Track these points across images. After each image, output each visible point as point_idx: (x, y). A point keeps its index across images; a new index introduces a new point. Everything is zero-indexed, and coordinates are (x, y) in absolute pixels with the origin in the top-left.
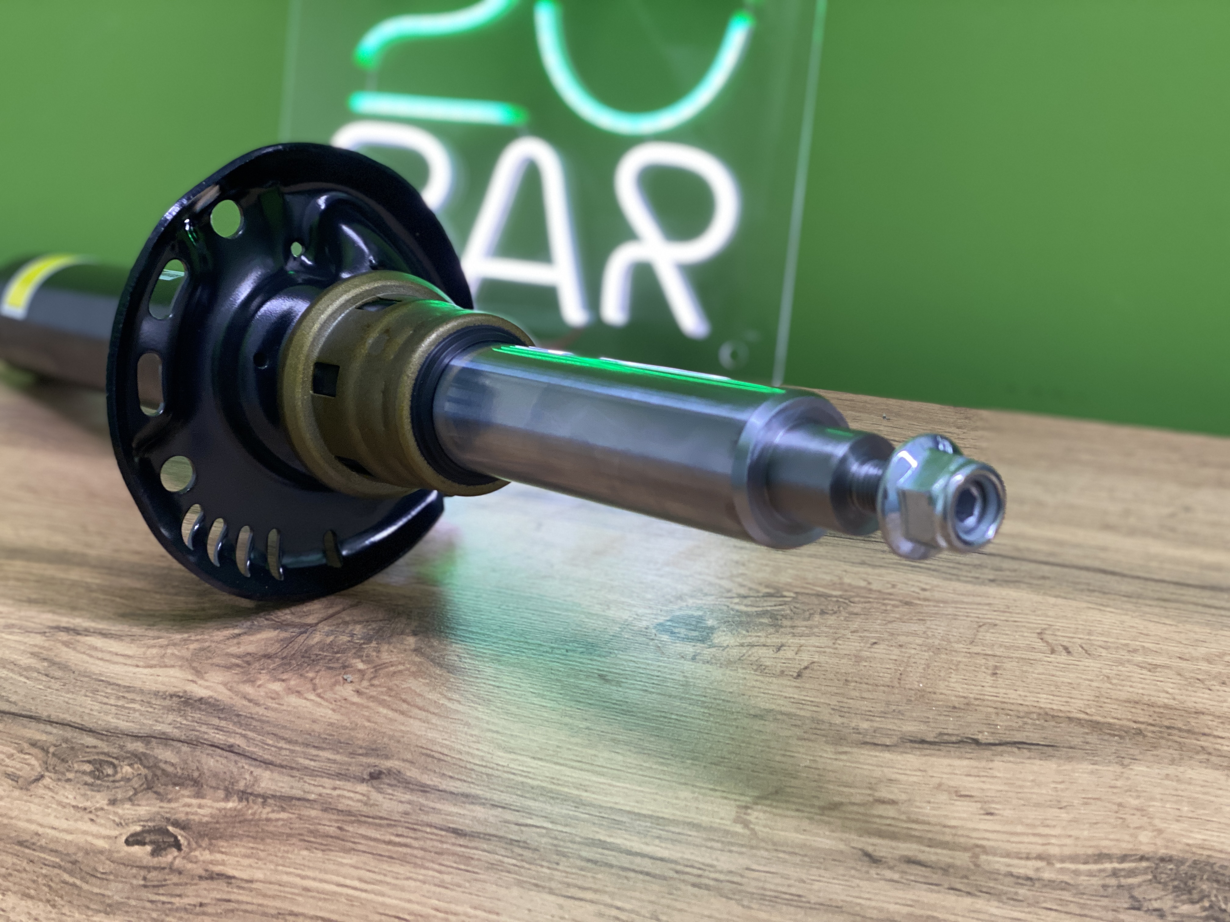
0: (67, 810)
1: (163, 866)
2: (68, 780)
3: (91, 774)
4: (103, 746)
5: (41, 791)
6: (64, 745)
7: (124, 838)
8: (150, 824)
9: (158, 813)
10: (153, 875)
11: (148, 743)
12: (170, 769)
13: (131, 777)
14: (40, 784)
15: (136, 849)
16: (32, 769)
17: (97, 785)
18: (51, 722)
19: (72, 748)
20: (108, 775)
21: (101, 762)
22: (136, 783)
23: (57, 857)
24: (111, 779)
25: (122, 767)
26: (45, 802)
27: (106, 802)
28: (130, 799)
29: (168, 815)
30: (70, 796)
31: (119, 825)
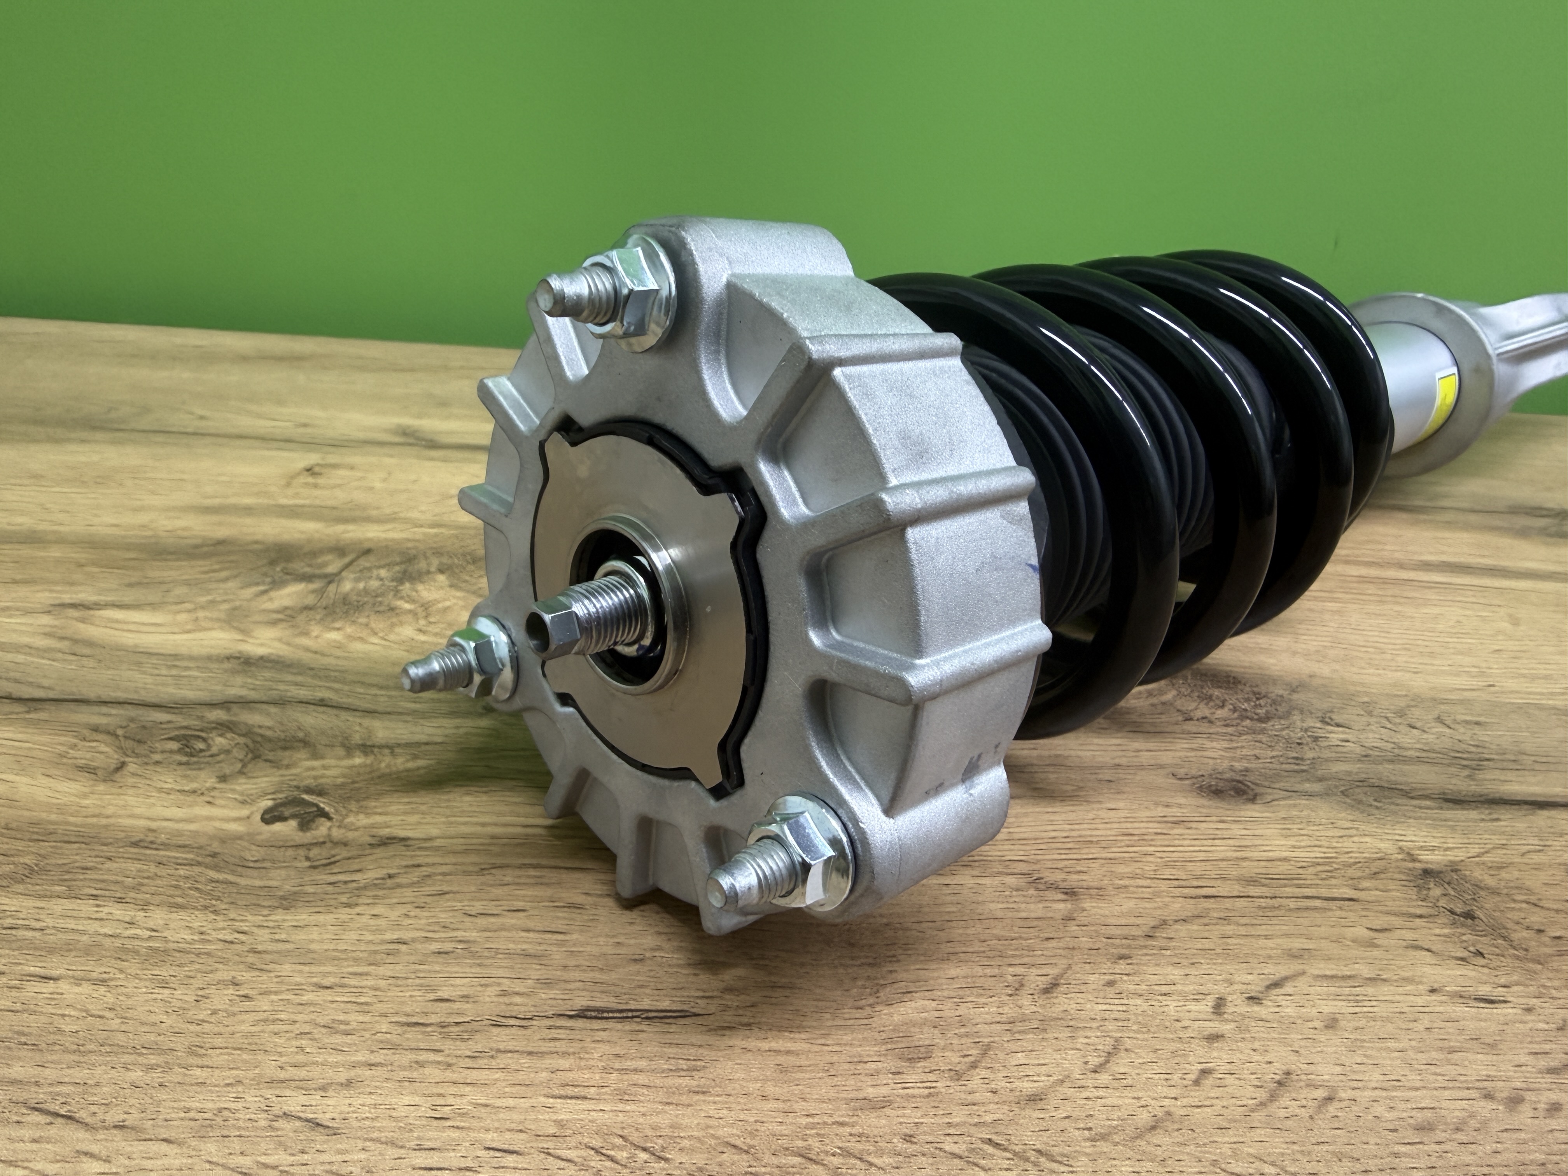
0: (172, 797)
1: (321, 840)
2: (157, 763)
3: (179, 751)
4: (180, 720)
5: (131, 780)
6: (132, 725)
7: (258, 817)
8: (281, 796)
9: (282, 783)
10: (314, 852)
11: (228, 710)
12: (269, 733)
13: (228, 747)
14: (125, 771)
15: (278, 827)
16: (107, 757)
17: (195, 763)
18: (105, 703)
19: (144, 727)
20: (202, 751)
21: (185, 737)
22: (238, 754)
23: (189, 852)
24: (208, 753)
25: (212, 739)
26: (141, 791)
27: (214, 780)
28: (241, 773)
29: (295, 783)
30: (170, 780)
31: (244, 802)
